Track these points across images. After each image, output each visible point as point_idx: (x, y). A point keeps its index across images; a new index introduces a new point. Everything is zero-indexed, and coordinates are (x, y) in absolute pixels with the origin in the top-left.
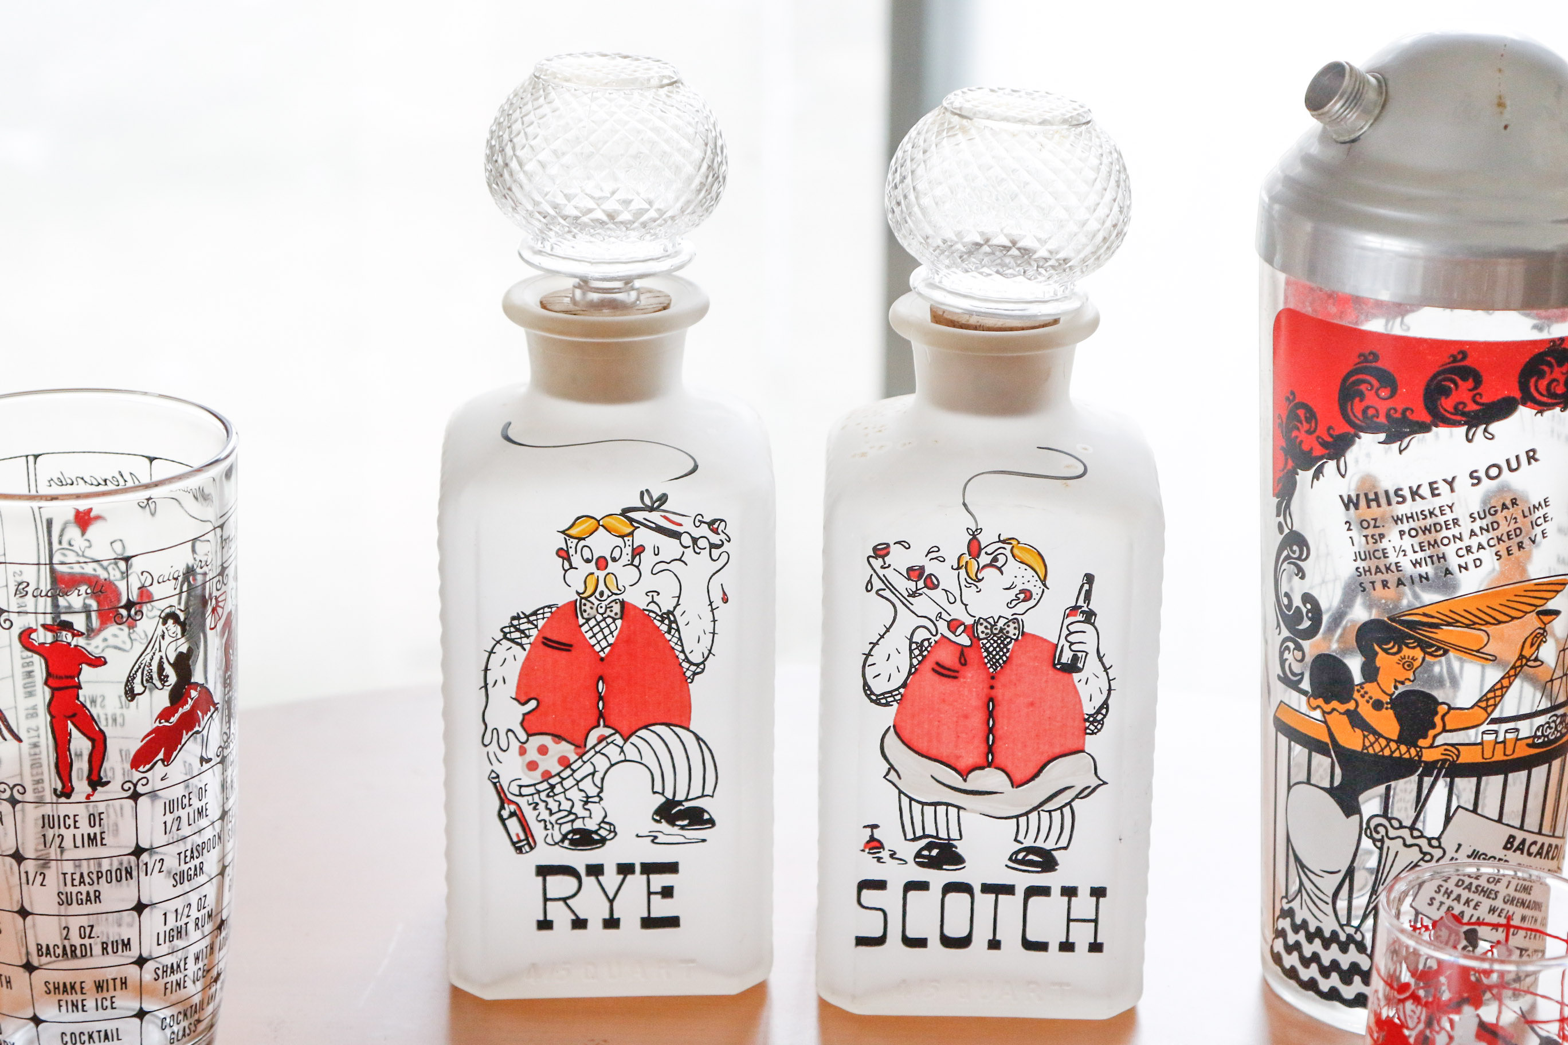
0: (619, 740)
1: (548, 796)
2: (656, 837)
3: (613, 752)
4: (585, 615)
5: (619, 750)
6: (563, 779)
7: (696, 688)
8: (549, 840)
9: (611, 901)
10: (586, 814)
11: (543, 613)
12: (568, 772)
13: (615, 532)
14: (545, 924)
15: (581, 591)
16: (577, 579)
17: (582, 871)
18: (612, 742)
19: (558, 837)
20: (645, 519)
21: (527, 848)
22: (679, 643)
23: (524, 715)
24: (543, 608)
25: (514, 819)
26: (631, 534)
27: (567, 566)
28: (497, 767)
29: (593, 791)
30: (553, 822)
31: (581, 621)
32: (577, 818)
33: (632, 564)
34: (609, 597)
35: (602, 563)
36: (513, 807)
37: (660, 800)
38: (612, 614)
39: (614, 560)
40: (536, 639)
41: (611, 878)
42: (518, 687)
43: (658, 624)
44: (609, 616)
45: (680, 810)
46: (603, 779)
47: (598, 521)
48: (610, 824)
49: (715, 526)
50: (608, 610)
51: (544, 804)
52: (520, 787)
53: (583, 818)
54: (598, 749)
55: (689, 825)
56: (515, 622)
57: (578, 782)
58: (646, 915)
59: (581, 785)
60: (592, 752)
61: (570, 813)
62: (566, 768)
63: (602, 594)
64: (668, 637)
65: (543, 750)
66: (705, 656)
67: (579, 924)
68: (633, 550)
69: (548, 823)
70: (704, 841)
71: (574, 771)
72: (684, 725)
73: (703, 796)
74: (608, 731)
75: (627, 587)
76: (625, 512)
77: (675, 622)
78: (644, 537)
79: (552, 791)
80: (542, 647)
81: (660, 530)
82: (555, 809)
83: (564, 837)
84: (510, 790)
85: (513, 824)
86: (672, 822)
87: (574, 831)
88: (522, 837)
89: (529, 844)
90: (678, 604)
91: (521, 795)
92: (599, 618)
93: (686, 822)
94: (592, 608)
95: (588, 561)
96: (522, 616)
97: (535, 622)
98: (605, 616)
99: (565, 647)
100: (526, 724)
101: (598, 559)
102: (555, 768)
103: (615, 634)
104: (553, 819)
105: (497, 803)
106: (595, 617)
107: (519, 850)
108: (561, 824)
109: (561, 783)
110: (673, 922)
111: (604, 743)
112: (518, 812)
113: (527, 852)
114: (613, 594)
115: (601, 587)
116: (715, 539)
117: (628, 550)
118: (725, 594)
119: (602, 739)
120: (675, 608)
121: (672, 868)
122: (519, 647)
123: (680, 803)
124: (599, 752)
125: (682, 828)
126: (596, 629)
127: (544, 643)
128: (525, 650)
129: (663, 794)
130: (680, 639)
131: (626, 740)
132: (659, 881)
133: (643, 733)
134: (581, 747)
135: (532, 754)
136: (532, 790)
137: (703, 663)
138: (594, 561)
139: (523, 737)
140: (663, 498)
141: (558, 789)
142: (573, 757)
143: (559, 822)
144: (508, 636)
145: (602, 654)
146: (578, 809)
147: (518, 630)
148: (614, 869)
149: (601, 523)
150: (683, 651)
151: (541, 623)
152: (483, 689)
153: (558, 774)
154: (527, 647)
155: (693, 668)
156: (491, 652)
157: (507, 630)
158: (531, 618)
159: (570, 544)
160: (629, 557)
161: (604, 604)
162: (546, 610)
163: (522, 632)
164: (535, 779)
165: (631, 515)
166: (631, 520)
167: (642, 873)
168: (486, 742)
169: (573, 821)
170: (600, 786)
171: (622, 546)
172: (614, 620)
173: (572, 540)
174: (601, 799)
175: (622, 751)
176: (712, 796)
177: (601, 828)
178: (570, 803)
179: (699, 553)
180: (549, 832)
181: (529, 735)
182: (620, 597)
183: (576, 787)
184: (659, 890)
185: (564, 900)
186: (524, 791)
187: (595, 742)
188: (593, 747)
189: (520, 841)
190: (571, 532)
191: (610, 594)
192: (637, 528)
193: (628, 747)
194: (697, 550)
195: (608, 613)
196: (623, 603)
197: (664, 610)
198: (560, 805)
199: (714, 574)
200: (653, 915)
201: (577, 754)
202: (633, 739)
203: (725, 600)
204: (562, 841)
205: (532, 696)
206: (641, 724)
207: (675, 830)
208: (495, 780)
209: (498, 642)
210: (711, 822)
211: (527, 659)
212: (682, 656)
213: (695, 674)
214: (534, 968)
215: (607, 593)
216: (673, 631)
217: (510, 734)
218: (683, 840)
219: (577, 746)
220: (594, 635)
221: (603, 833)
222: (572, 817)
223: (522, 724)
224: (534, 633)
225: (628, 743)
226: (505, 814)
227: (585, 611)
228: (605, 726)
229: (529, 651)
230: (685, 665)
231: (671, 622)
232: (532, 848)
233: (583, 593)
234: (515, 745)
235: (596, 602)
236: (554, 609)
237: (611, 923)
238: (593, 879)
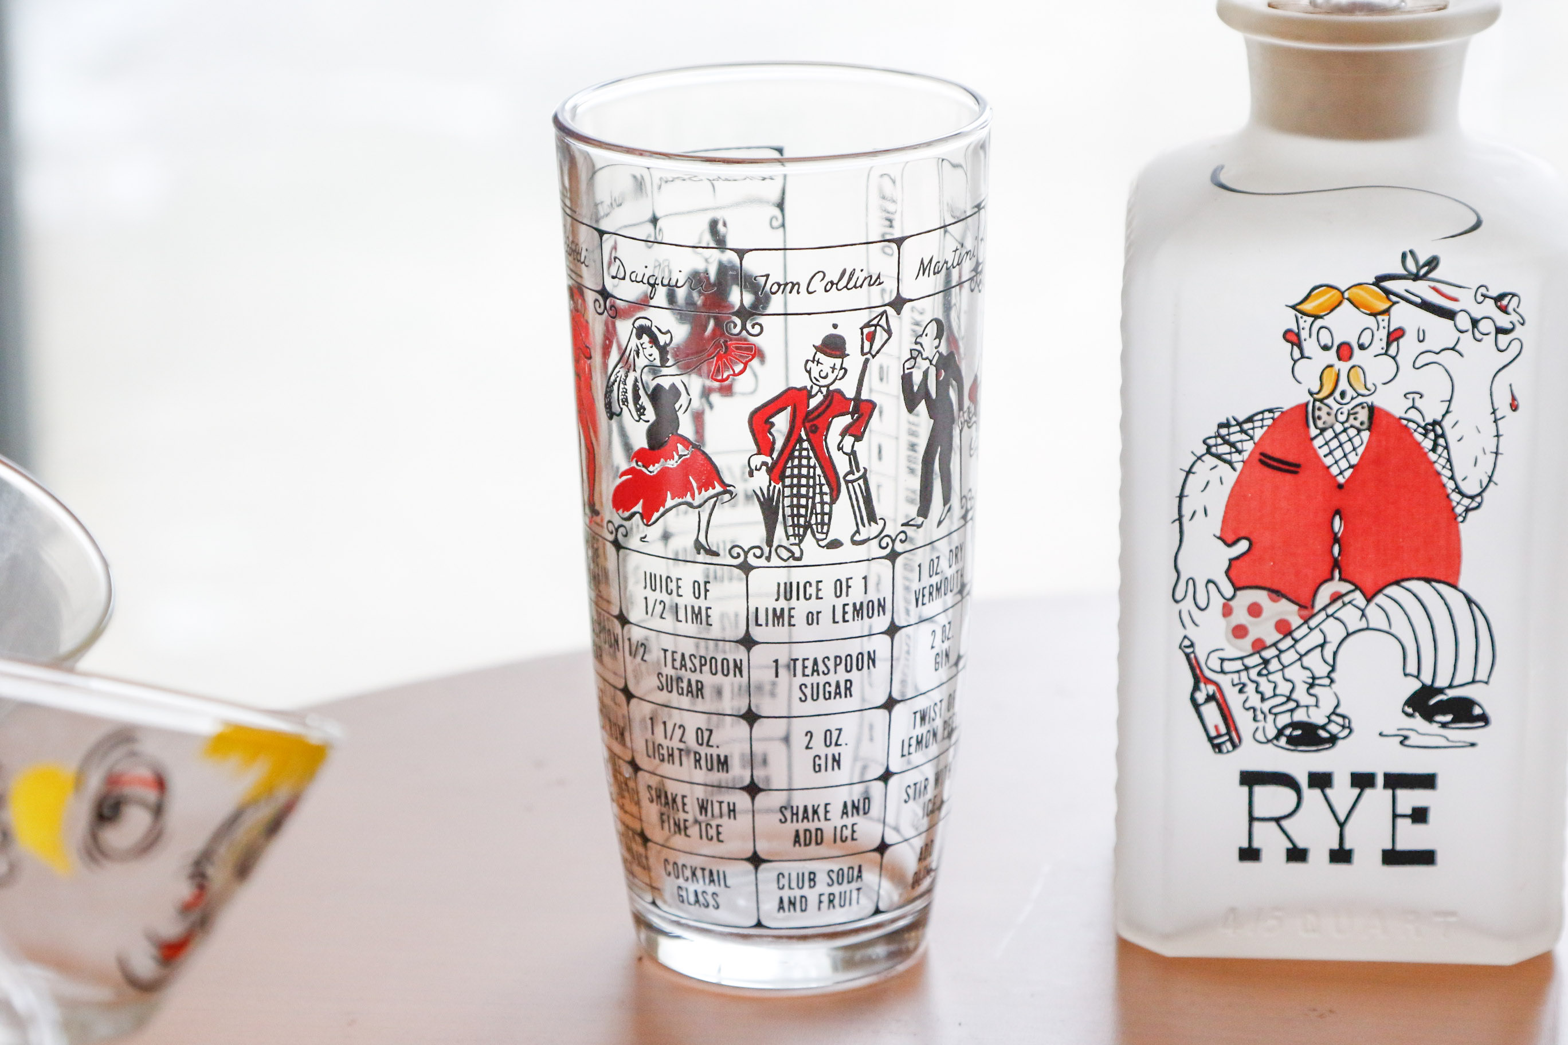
0: (1359, 598)
1: (1259, 674)
2: (1406, 738)
3: (1350, 616)
4: (1320, 424)
5: (1360, 613)
6: (1281, 652)
7: (1466, 530)
8: (1260, 736)
9: (1342, 825)
10: (1312, 701)
11: (1262, 420)
12: (1288, 642)
13: (1366, 308)
14: (1250, 854)
15: (1315, 389)
16: (1309, 372)
17: (1303, 781)
18: (1350, 602)
19: (1272, 733)
20: (1407, 291)
21: (1229, 745)
22: (1448, 466)
23: (1231, 561)
24: (1262, 412)
25: (1213, 705)
26: (1387, 311)
27: (1297, 354)
28: (1192, 632)
29: (1321, 670)
30: (1266, 711)
31: (1314, 432)
32: (1298, 706)
33: (1386, 354)
34: (1352, 399)
35: (1345, 352)
36: (1211, 689)
37: (1415, 685)
38: (1357, 424)
39: (1362, 347)
40: (1250, 456)
41: (1342, 793)
42: (1224, 521)
43: (1419, 438)
44: (1352, 426)
45: (1441, 701)
46: (1335, 654)
47: (1343, 293)
48: (1344, 717)
49: (1505, 302)
50: (1352, 417)
51: (1254, 685)
52: (1222, 660)
53: (1307, 707)
54: (1330, 611)
55: (1453, 721)
56: (1224, 431)
57: (1301, 656)
58: (1389, 846)
59: (1306, 661)
60: (1323, 615)
61: (1289, 699)
62: (1285, 636)
63: (1343, 394)
64: (1433, 457)
65: (1255, 610)
66: (1484, 485)
67: (1297, 854)
68: (1389, 334)
69: (1258, 713)
70: (1473, 745)
71: (1296, 641)
72: (1451, 581)
73: (1473, 681)
74: (1345, 587)
75: (1380, 387)
76: (1379, 280)
77: (1443, 436)
78: (1404, 315)
79: (1265, 668)
80: (1259, 466)
81: (1426, 306)
82: (1269, 693)
83: (1280, 733)
84: (1210, 664)
85: (1211, 712)
86: (1429, 717)
87: (1294, 725)
88: (1223, 730)
89: (1231, 740)
90: (1447, 412)
91: (1222, 672)
92: (1339, 428)
93: (1449, 718)
94: (1329, 414)
95: (1326, 348)
96: (1233, 422)
97: (1251, 432)
98: (1347, 425)
99: (1290, 468)
100: (1233, 574)
101: (1339, 347)
102: (1271, 636)
103: (1360, 451)
104: (1266, 706)
105: (1190, 682)
106: (1332, 427)
107: (1218, 748)
108: (1276, 714)
109: (1278, 656)
110: (1426, 858)
111: (1339, 604)
112: (1218, 695)
113: (1228, 752)
114: (1359, 395)
115: (1343, 385)
116: (1503, 321)
117: (1383, 334)
118: (1514, 398)
119: (1336, 597)
120: (1444, 416)
121: (1427, 781)
122: (1227, 466)
123: (1441, 691)
124: (1332, 615)
125: (1444, 725)
126: (1334, 444)
127: (1261, 461)
128: (1234, 469)
129: (1417, 677)
130: (1449, 460)
131: (1369, 600)
132: (1409, 799)
133: (1393, 591)
134: (1306, 607)
135: (1241, 616)
136: (1238, 665)
137: (1480, 494)
138: (1335, 348)
139: (1228, 590)
140: (1433, 263)
141: (1274, 665)
142: (1295, 621)
143: (1275, 711)
144: (1213, 450)
145: (1341, 480)
146: (1301, 694)
147: (1226, 442)
148: (1348, 780)
149: (1346, 295)
150: (1452, 478)
151: (1258, 434)
152: (1177, 523)
153: (1275, 645)
154: (1239, 466)
155: (1466, 502)
156: (1189, 472)
157: (1211, 442)
158: (1246, 426)
159: (1302, 324)
160: (1384, 344)
161: (1345, 409)
162: (1267, 415)
163: (1232, 445)
164: (1241, 650)
165: (1388, 285)
166: (1387, 292)
167: (1386, 786)
168: (1178, 597)
169: (1292, 711)
170: (1331, 662)
171: (1375, 328)
172: (1359, 431)
173: (1305, 318)
174: (1332, 681)
175: (1363, 615)
176: (1487, 683)
177: (1330, 721)
178: (1290, 686)
179: (1479, 341)
180: (1261, 725)
181: (1237, 588)
182: (1369, 400)
183: (1299, 663)
184: (1409, 812)
185: (1277, 820)
186: (1228, 666)
187: (1327, 601)
188: (1324, 609)
189: (1219, 736)
190: (1307, 307)
191: (1355, 395)
192: (1395, 303)
193: (1372, 610)
194: (1478, 336)
195: (1351, 421)
196: (1372, 409)
197: (1429, 420)
198: (1275, 688)
199: (1500, 370)
200: (1399, 847)
201: (1301, 617)
202: (1380, 599)
203: (1514, 407)
204: (1277, 738)
205: (1242, 534)
206: (1392, 578)
207: (1434, 728)
208: (1189, 650)
209: (1199, 458)
210: (1484, 719)
211: (1238, 482)
212: (1450, 485)
213: (1467, 510)
214: (1233, 916)
215: (1350, 393)
216: (1440, 449)
217: (1211, 586)
218: (1444, 743)
219: (1302, 607)
220: (1331, 452)
221: (1334, 728)
222: (1292, 705)
223: (1227, 573)
224: (1249, 446)
225: (1372, 605)
226: (1201, 697)
227: (1319, 418)
228: (1341, 579)
229: (1241, 472)
230: (1455, 497)
231: (1437, 436)
232: (1235, 746)
233: (1317, 393)
234: (1217, 602)
235: (1335, 406)
236: (1277, 415)
237: (1341, 855)
238: (1317, 792)
